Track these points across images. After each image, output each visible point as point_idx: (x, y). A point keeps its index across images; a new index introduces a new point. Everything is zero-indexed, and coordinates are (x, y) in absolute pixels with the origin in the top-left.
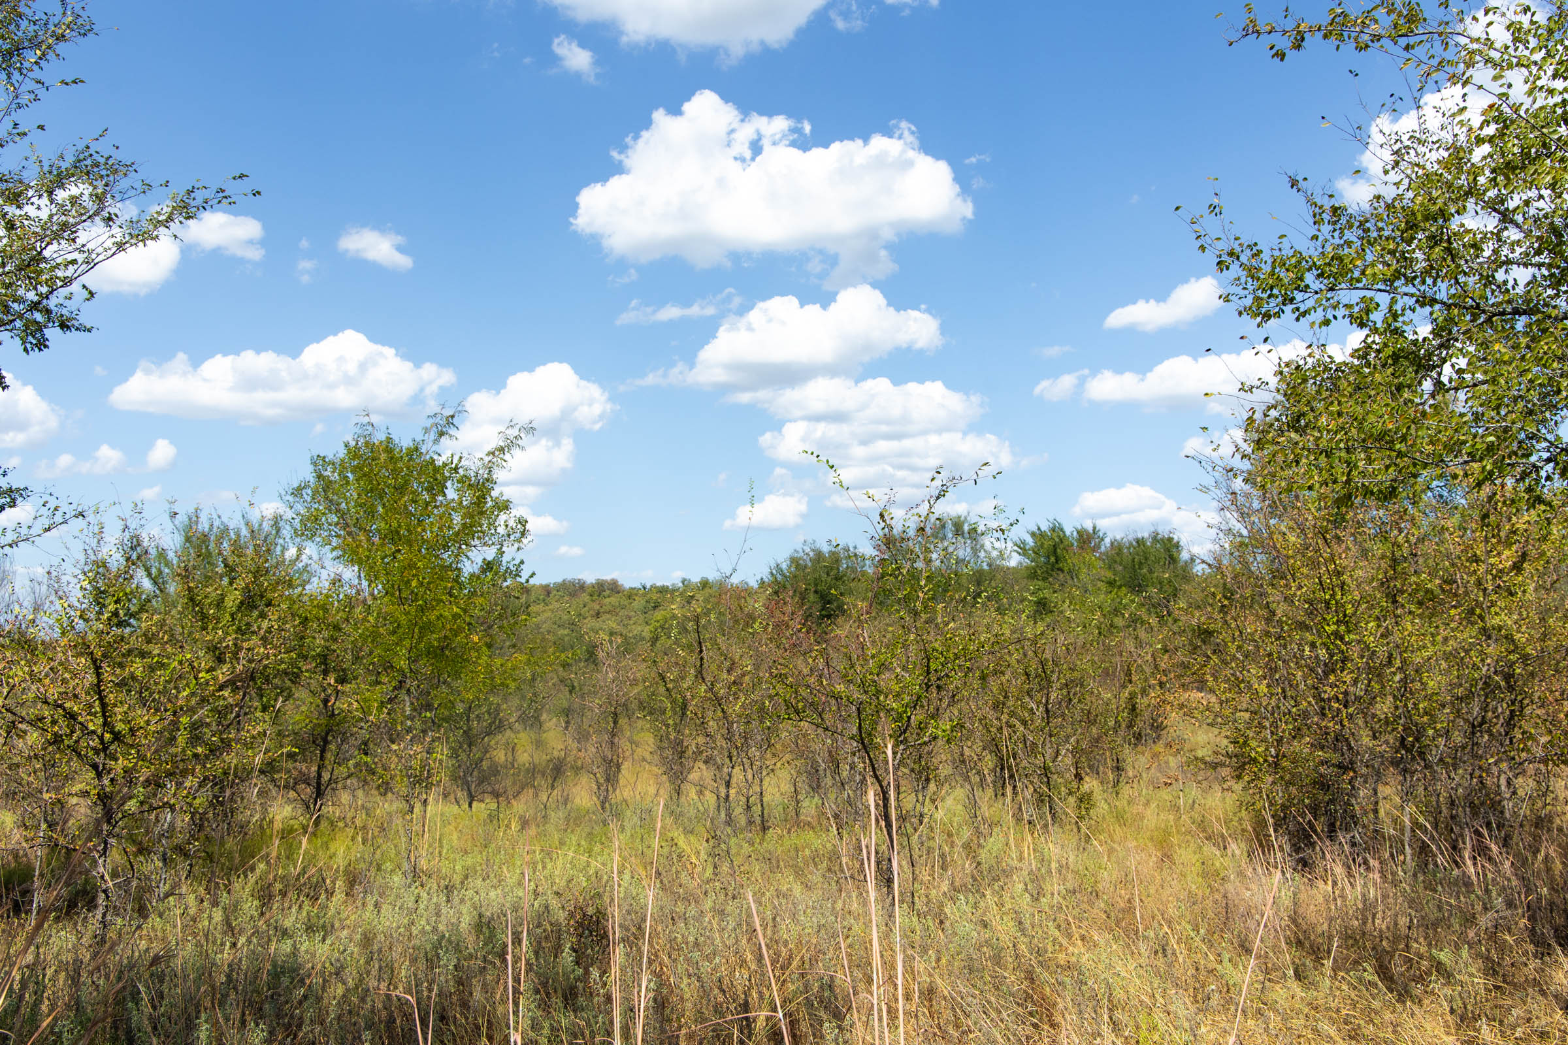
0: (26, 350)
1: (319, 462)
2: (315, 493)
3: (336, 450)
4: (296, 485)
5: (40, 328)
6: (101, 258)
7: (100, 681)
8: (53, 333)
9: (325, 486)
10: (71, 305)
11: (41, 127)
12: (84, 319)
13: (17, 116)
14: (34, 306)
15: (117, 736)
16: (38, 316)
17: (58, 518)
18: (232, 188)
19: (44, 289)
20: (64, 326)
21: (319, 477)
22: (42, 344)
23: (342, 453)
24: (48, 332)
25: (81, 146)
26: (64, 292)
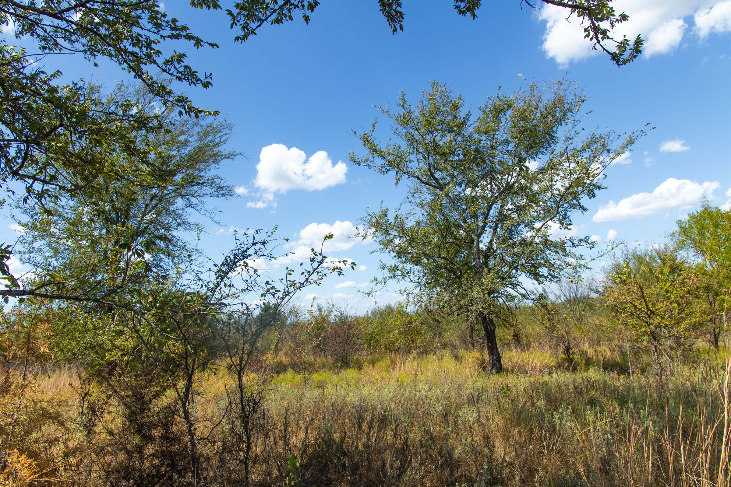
0: (590, 198)
1: (679, 223)
2: (680, 234)
3: (685, 218)
4: (672, 232)
5: (592, 191)
6: (607, 164)
7: (643, 294)
8: (596, 191)
9: (684, 231)
10: (600, 182)
11: (583, 129)
12: (604, 185)
13: (576, 128)
14: (590, 184)
15: (652, 312)
16: (591, 187)
17: (615, 245)
18: (645, 129)
19: (591, 179)
20: (599, 188)
21: (681, 228)
22: (594, 196)
23: (687, 218)
24: (595, 192)
25: (591, 134)
26: (597, 178)
